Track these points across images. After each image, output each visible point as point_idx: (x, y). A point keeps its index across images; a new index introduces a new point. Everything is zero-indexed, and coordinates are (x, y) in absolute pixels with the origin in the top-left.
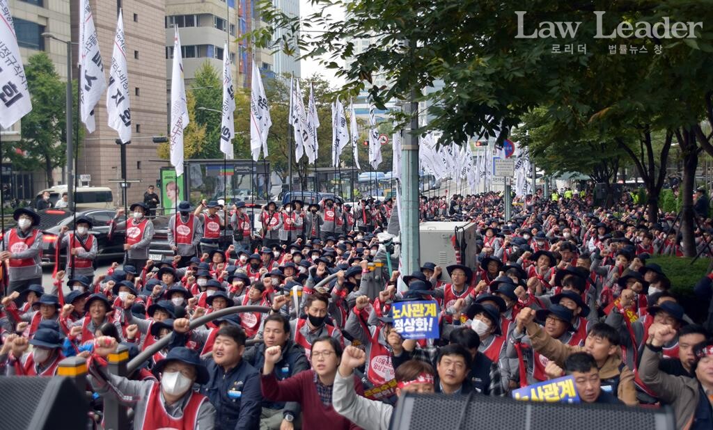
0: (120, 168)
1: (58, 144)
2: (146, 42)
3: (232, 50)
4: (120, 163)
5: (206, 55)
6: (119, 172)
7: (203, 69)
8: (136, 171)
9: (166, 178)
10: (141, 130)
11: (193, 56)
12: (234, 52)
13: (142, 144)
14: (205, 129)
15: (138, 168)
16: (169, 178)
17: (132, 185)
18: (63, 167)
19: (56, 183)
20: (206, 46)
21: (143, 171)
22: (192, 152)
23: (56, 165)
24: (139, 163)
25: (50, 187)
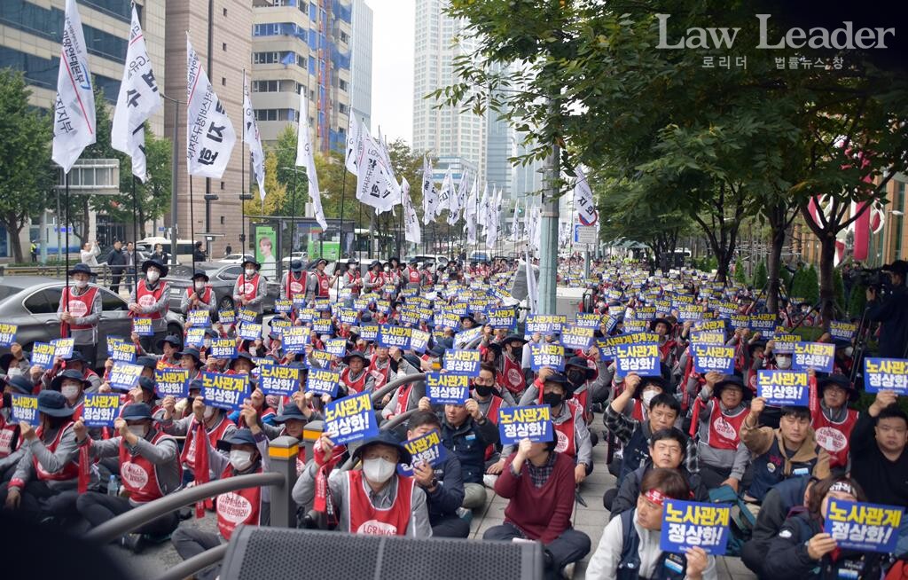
0: (205, 222)
1: (151, 198)
2: (232, 105)
3: (311, 115)
4: (205, 218)
5: (287, 119)
6: (205, 226)
7: (285, 131)
8: (220, 226)
9: (260, 233)
10: (225, 187)
11: (275, 119)
12: (313, 116)
13: (225, 200)
14: (285, 188)
15: (222, 223)
16: (262, 233)
17: (216, 239)
18: (154, 220)
19: (147, 235)
20: (287, 111)
21: (226, 226)
22: (273, 210)
23: (149, 218)
24: (222, 218)
25: (142, 239)
